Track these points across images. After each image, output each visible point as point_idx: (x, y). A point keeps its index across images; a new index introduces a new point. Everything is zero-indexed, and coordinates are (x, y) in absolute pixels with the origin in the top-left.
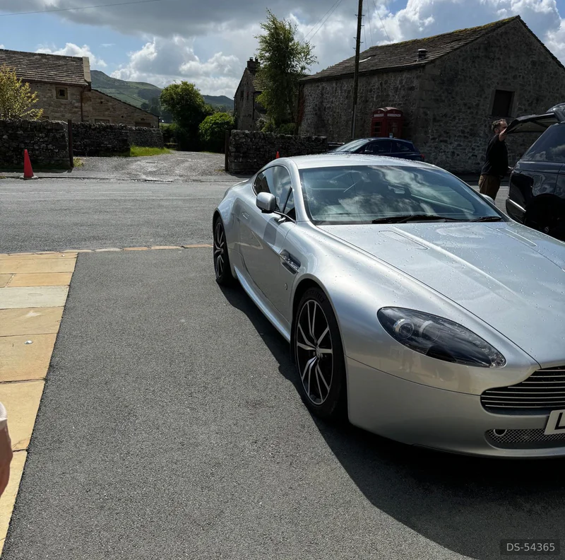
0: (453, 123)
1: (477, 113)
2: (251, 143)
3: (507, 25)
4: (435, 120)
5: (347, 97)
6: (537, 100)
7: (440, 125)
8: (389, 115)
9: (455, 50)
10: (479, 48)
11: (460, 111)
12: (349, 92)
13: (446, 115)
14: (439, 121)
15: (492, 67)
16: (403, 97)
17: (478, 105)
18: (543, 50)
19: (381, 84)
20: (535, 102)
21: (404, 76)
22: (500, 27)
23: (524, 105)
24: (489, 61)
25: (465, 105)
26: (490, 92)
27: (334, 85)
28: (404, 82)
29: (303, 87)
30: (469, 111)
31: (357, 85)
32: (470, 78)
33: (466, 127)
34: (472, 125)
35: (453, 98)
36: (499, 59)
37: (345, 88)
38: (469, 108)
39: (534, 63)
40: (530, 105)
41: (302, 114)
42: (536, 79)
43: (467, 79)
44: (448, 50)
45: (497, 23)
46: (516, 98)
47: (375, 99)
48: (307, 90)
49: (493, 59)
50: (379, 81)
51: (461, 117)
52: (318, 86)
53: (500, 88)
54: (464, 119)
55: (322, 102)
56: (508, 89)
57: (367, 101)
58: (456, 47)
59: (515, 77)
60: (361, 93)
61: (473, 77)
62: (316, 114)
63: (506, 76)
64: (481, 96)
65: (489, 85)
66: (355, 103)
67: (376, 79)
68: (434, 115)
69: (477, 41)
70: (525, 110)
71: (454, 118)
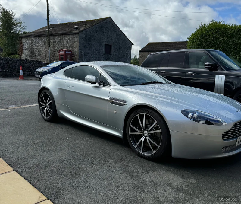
0: (92, 56)
1: (100, 52)
2: (5, 63)
3: (107, 20)
4: (85, 55)
5: (44, 44)
6: (119, 48)
7: (87, 57)
8: (66, 52)
9: (90, 27)
10: (98, 28)
11: (94, 52)
12: (45, 42)
13: (89, 53)
14: (86, 55)
15: (103, 35)
16: (71, 45)
17: (100, 49)
18: (119, 30)
19: (60, 39)
20: (119, 49)
21: (70, 37)
22: (104, 20)
23: (115, 50)
24: (102, 33)
25: (95, 49)
26: (103, 44)
27: (37, 39)
28: (70, 39)
29: (22, 39)
30: (97, 52)
31: (49, 39)
32: (96, 39)
33: (96, 58)
34: (98, 57)
35: (91, 46)
36: (105, 32)
37: (43, 40)
38: (97, 51)
39: (117, 35)
40: (117, 50)
41: (22, 51)
42: (118, 40)
43: (95, 39)
44: (87, 27)
45: (103, 19)
46: (112, 47)
47: (58, 45)
48: (24, 41)
49: (103, 32)
50: (59, 38)
51: (94, 54)
52: (29, 39)
53: (107, 44)
54: (95, 55)
55: (32, 46)
56: (109, 44)
57: (54, 46)
58: (90, 26)
59: (111, 40)
60: (51, 43)
61: (97, 39)
62: (29, 51)
63: (108, 39)
64: (100, 46)
65: (103, 42)
66: (49, 46)
67: (58, 37)
68: (84, 53)
69: (97, 25)
70: (116, 52)
71: (92, 54)
